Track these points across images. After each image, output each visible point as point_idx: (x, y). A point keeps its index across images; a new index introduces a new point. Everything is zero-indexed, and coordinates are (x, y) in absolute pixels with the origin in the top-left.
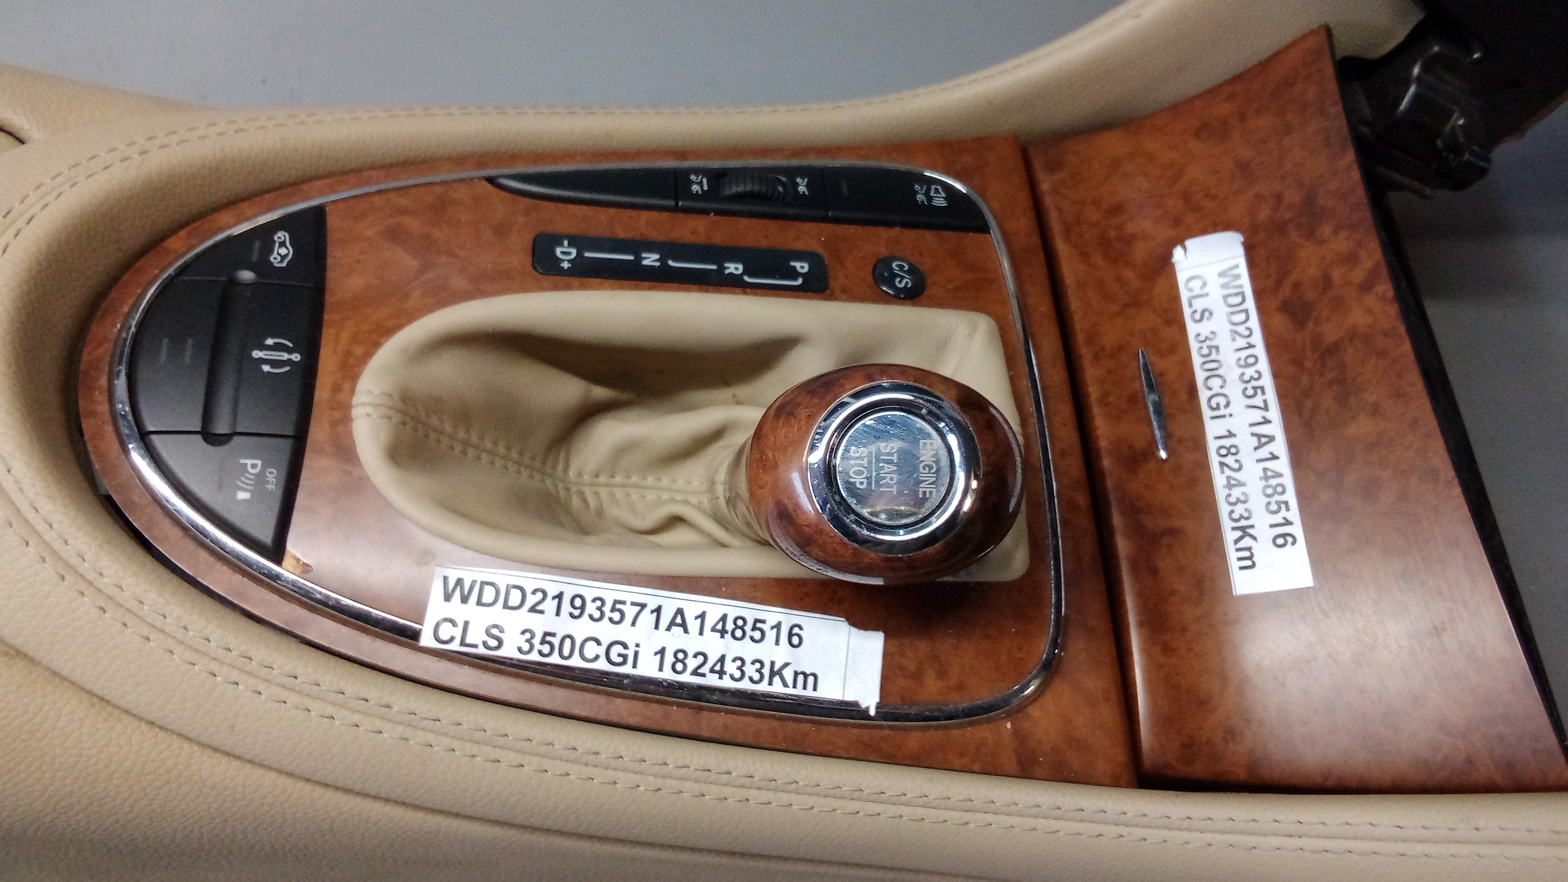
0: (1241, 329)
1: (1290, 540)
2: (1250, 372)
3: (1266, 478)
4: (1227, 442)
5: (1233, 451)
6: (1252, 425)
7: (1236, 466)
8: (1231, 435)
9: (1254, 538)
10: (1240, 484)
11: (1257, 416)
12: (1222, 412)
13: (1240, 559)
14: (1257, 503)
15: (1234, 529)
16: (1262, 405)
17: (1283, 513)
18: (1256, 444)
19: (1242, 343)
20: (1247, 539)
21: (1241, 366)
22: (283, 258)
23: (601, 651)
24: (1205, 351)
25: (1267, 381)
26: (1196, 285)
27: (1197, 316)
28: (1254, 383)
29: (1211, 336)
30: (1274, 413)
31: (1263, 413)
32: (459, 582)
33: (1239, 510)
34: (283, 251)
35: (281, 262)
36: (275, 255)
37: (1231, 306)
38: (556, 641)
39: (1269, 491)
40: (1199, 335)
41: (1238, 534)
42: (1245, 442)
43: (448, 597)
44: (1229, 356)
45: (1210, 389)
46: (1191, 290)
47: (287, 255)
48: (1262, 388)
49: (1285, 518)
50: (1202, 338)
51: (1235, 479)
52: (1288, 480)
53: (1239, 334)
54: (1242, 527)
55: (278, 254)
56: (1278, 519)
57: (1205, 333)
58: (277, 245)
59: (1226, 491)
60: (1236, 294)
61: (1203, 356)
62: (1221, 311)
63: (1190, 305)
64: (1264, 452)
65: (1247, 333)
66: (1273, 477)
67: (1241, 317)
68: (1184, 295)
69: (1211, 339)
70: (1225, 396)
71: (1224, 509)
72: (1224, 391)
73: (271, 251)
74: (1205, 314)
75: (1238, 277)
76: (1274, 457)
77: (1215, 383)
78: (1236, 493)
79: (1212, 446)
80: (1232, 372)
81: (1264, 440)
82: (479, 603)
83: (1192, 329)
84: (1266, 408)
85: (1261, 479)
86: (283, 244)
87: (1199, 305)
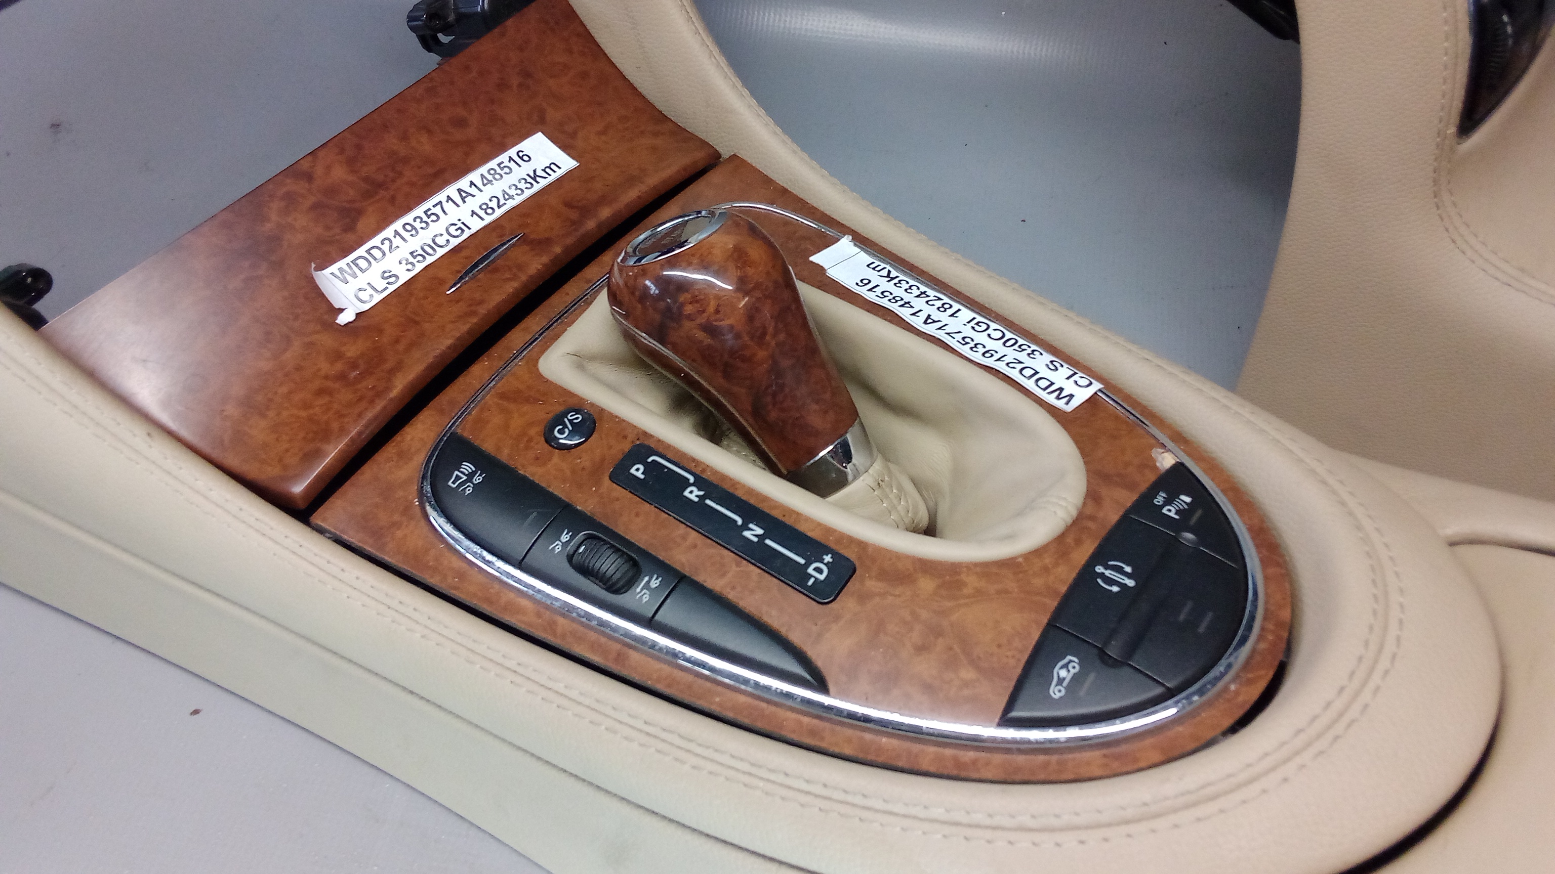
0: (386, 247)
1: (521, 154)
2: (417, 225)
3: (490, 182)
4: (482, 213)
5: (485, 207)
6: (458, 206)
7: (495, 200)
8: (473, 213)
9: (535, 171)
10: (504, 192)
11: (448, 206)
12: (460, 225)
13: (554, 171)
14: (512, 179)
15: (538, 182)
16: (439, 206)
17: (506, 163)
18: (470, 197)
19: (397, 241)
20: (537, 174)
21: (417, 232)
22: (1066, 666)
23: (990, 331)
24: (420, 258)
25: (419, 211)
26: (364, 296)
27: (392, 280)
28: (425, 218)
29: (404, 262)
30: (441, 196)
31: (444, 204)
32: (1058, 398)
33: (522, 185)
34: (1063, 673)
35: (1071, 661)
36: (1073, 671)
37: (370, 263)
38: (1016, 347)
39: (497, 177)
40: (408, 270)
41: (538, 179)
42: (473, 204)
43: (1071, 396)
44: (415, 243)
45: (448, 241)
46: (371, 296)
47: (1062, 668)
48: (425, 212)
49: (509, 162)
50: (410, 267)
51: (504, 197)
52: (483, 170)
53: (391, 247)
54: (533, 180)
55: (1069, 671)
56: (512, 164)
57: (404, 267)
58: (1065, 683)
59: (516, 197)
60: (357, 265)
61: (424, 257)
62: (377, 268)
63: (386, 288)
64: (473, 190)
65: (387, 242)
66: (486, 178)
67: (375, 252)
68: (378, 298)
69: (407, 260)
70: (447, 230)
71: (528, 193)
72: (444, 232)
73: (1075, 678)
74: (386, 275)
75: (340, 269)
76: (472, 183)
77: (441, 241)
78: (512, 192)
79: (488, 219)
80: (425, 237)
81: (464, 195)
82: (1052, 384)
83: (405, 277)
84: (440, 203)
85: (492, 184)
86: (1061, 681)
87: (381, 284)
